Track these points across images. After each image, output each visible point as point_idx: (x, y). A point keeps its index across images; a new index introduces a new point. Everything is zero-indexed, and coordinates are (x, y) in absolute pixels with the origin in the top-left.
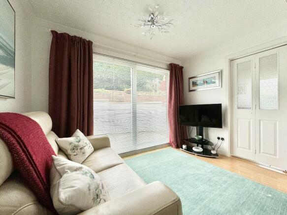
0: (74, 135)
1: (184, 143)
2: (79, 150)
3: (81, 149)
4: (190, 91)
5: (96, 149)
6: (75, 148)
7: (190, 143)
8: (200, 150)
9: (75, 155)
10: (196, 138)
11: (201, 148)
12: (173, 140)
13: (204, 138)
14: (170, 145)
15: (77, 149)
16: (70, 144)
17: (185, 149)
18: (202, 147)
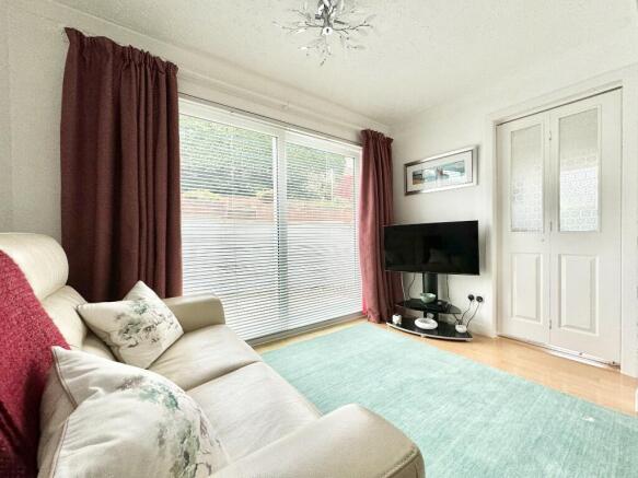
0: (130, 294)
1: (395, 312)
2: (142, 334)
3: (148, 329)
4: (408, 194)
5: (189, 329)
6: (131, 327)
7: (408, 310)
8: (432, 324)
9: (131, 346)
10: (422, 298)
11: (433, 321)
12: (370, 304)
13: (439, 298)
14: (363, 315)
15: (138, 331)
16: (119, 318)
17: (398, 325)
18: (435, 318)
